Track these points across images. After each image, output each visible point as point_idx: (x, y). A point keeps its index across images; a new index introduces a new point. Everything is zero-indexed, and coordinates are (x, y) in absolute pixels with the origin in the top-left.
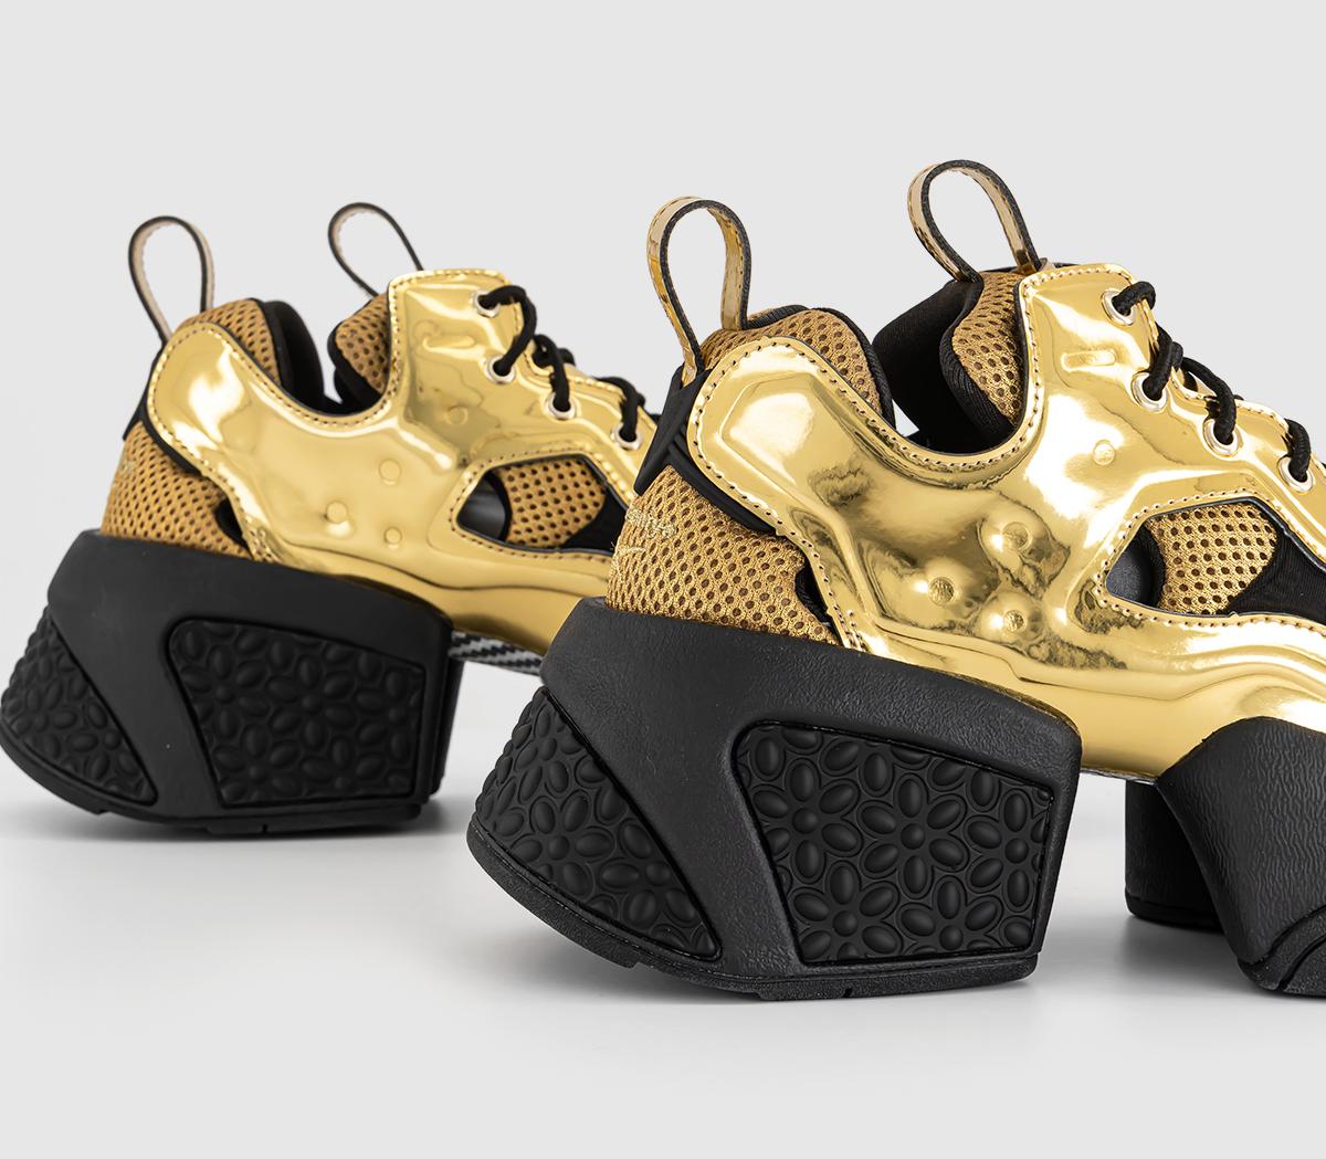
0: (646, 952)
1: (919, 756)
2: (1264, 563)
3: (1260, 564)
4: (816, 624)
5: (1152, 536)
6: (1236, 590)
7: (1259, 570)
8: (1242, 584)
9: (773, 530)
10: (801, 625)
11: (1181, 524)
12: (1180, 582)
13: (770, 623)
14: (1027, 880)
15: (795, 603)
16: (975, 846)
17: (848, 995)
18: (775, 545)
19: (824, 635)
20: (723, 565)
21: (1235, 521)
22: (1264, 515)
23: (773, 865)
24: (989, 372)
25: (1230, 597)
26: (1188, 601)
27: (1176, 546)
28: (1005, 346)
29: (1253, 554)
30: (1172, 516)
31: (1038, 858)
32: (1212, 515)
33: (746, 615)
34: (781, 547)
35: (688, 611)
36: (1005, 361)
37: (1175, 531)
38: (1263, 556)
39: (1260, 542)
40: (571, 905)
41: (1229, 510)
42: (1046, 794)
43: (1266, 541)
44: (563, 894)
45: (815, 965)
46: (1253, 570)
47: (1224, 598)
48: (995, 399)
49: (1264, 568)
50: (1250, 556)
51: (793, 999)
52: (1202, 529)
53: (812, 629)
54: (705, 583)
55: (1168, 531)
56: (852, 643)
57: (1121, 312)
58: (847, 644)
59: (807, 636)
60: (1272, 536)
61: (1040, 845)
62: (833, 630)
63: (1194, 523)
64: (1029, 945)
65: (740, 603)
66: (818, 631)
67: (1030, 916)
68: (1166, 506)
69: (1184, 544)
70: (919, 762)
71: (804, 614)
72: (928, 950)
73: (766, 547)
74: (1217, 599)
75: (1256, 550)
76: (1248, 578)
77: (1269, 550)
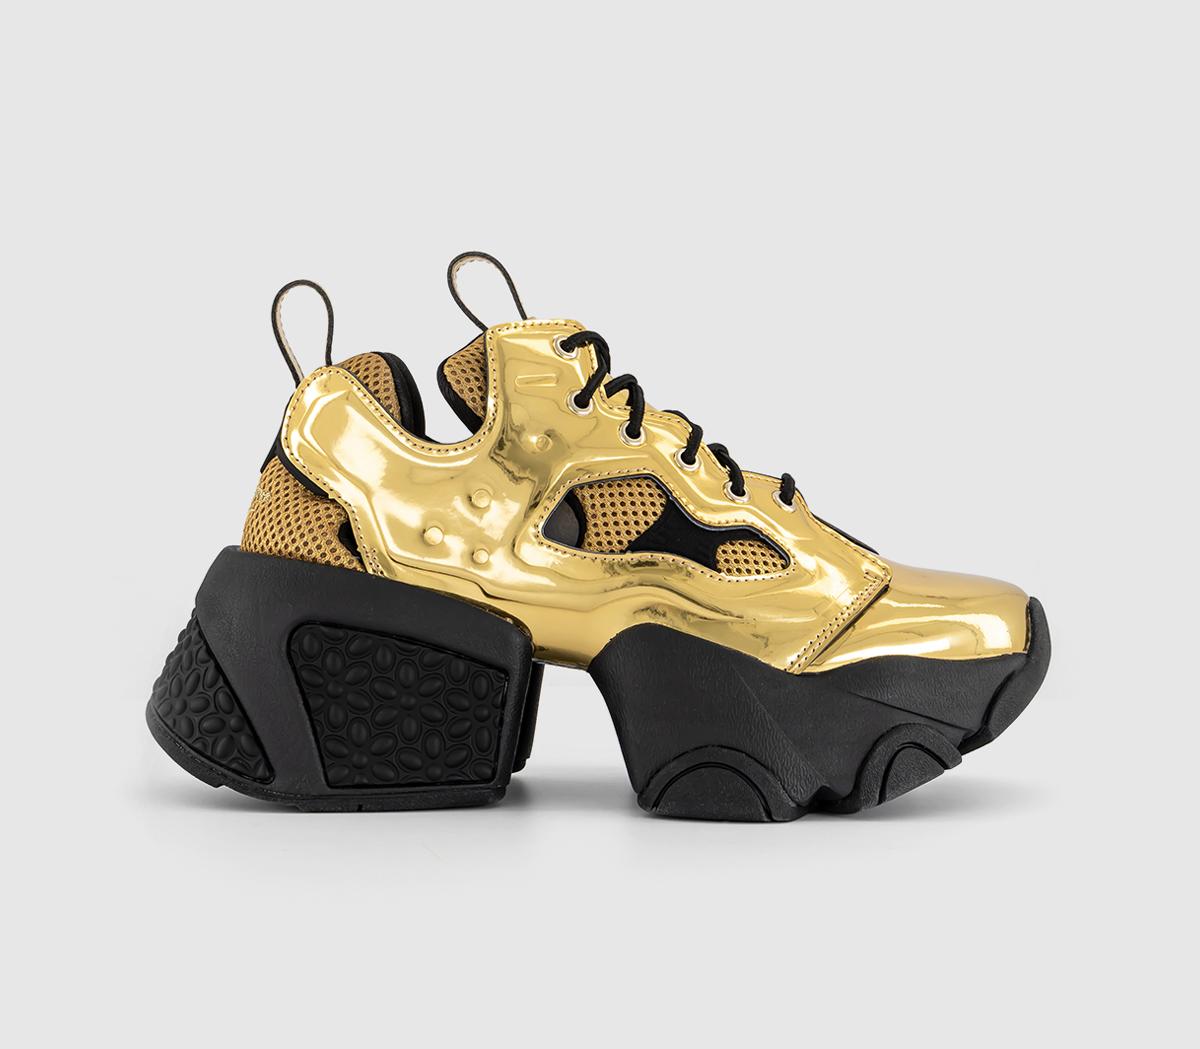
0: (225, 776)
1: (415, 647)
2: (655, 518)
3: (652, 519)
4: (349, 558)
5: (578, 500)
6: (634, 536)
7: (652, 523)
8: (638, 532)
9: (327, 495)
10: (338, 558)
11: (597, 491)
12: (594, 530)
13: (318, 557)
14: (490, 735)
15: (336, 543)
16: (452, 709)
17: (360, 810)
18: (326, 505)
19: (356, 564)
20: (292, 519)
21: (636, 490)
22: (658, 487)
23: (311, 720)
24: (465, 386)
25: (629, 542)
26: (600, 543)
27: (593, 506)
28: (478, 369)
29: (647, 512)
30: (591, 486)
31: (498, 719)
32: (619, 485)
33: (304, 551)
34: (331, 507)
35: (280, 551)
36: (477, 379)
37: (592, 497)
38: (655, 514)
39: (653, 504)
40: (183, 744)
41: (632, 483)
42: (503, 676)
43: (658, 503)
44: (180, 738)
45: (337, 787)
46: (646, 523)
47: (625, 542)
48: (470, 404)
49: (655, 522)
50: (645, 513)
51: (322, 812)
52: (611, 495)
53: (346, 560)
54: (302, 536)
55: (587, 495)
56: (374, 571)
57: (568, 351)
58: (370, 572)
59: (328, 562)
60: (663, 501)
61: (499, 710)
62: (361, 561)
63: (606, 491)
64: (492, 780)
65: (300, 543)
66: (350, 562)
67: (493, 759)
68: (585, 479)
69: (598, 505)
70: (413, 651)
71: (341, 551)
72: (420, 780)
73: (322, 507)
74: (620, 542)
75: (650, 509)
76: (643, 528)
77: (659, 510)
